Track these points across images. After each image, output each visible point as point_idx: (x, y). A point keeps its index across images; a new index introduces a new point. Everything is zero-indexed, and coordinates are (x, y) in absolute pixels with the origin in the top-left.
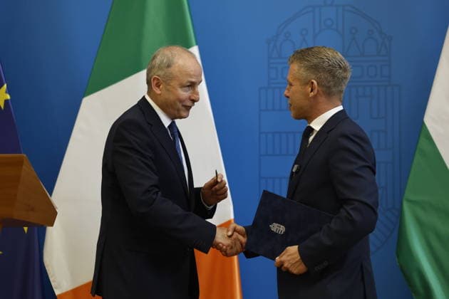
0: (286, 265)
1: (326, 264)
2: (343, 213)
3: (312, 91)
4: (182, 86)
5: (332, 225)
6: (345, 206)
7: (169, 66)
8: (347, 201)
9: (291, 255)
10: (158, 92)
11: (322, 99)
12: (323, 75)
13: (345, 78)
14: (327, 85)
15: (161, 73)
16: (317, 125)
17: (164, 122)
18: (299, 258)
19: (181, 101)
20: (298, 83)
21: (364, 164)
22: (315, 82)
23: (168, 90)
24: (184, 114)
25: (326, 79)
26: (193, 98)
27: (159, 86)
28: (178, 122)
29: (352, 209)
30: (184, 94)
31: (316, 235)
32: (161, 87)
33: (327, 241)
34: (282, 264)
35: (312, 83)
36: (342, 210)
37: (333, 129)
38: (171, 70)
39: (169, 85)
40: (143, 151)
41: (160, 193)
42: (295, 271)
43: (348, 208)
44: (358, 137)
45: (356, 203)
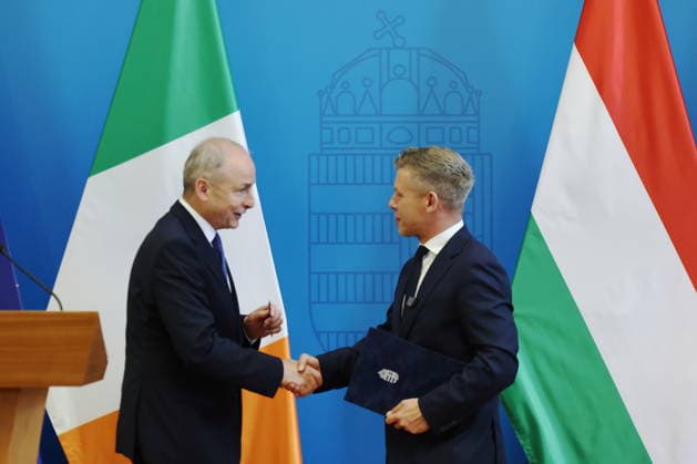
0: (402, 423)
1: (454, 423)
2: (478, 362)
3: (430, 204)
4: (237, 190)
5: (464, 376)
6: (480, 353)
7: (218, 166)
8: (484, 348)
9: (408, 412)
10: (203, 197)
11: (442, 215)
12: (445, 186)
13: (467, 188)
14: (449, 197)
15: (208, 175)
16: (435, 246)
17: (207, 236)
18: (420, 414)
19: (233, 208)
20: (412, 194)
21: (501, 301)
22: (435, 195)
23: (217, 196)
24: (232, 223)
25: (448, 190)
26: (247, 204)
27: (205, 191)
28: (221, 232)
29: (491, 358)
30: (236, 199)
31: (443, 387)
32: (208, 191)
33: (457, 396)
34: (396, 421)
35: (431, 195)
36: (476, 358)
37: (457, 254)
38: (221, 170)
39: (218, 188)
40: (192, 280)
41: (216, 334)
42: (414, 430)
43: (485, 356)
44: (492, 267)
45: (495, 351)
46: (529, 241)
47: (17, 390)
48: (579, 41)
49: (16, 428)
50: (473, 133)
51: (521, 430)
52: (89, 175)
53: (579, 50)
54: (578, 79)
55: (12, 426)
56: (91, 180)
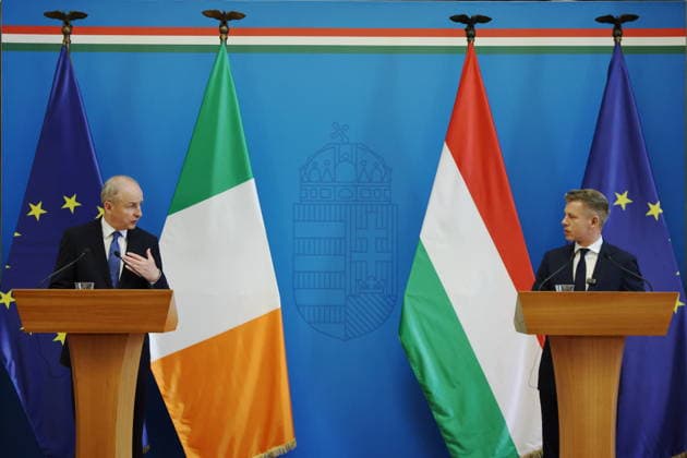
46: (419, 253)
47: (127, 335)
48: (448, 140)
49: (126, 357)
50: (387, 192)
51: (413, 361)
52: (168, 214)
53: (448, 145)
54: (447, 161)
55: (123, 354)
56: (169, 217)
